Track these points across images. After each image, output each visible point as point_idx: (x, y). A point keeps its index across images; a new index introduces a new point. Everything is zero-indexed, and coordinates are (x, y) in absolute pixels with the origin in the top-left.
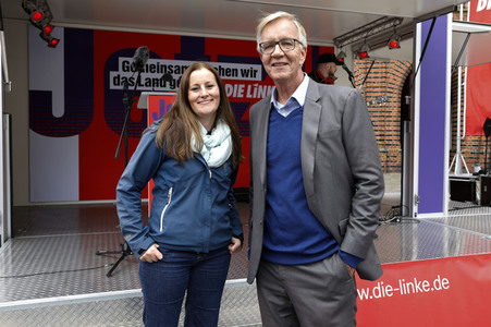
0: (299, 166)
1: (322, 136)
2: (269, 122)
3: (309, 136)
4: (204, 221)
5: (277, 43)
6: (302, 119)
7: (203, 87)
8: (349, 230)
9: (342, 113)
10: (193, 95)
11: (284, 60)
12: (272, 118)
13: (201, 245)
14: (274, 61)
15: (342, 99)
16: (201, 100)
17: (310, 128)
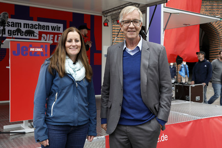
0: (139, 79)
1: (150, 66)
2: (123, 57)
3: (144, 65)
4: (75, 109)
5: (132, 21)
6: (141, 57)
7: (74, 41)
8: (161, 109)
9: (159, 56)
10: (68, 44)
11: (134, 30)
12: (124, 55)
13: (73, 122)
14: (129, 30)
15: (158, 50)
16: (71, 47)
17: (145, 61)
